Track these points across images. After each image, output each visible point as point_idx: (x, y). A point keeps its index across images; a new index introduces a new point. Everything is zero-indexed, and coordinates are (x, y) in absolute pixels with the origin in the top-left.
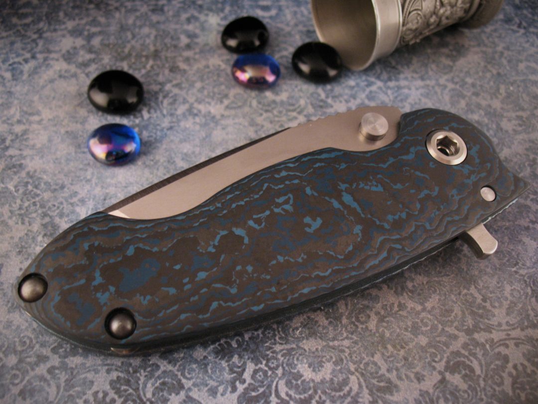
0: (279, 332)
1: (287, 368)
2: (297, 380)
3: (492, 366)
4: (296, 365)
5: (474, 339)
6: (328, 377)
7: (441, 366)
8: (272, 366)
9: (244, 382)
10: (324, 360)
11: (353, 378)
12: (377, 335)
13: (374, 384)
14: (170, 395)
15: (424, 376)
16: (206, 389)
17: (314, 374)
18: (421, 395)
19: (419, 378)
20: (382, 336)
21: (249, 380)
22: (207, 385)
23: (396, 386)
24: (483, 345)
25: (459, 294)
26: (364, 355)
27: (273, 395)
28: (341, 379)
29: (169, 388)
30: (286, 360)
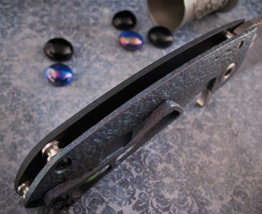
0: (151, 174)
1: (156, 192)
2: (161, 199)
3: (256, 193)
4: (160, 191)
5: (246, 180)
6: (177, 197)
7: (231, 193)
8: (149, 191)
9: (135, 199)
10: (174, 188)
11: (189, 198)
12: (199, 176)
13: (199, 201)
14: (98, 205)
15: (223, 197)
16: (116, 202)
17: (170, 195)
18: (223, 207)
19: (221, 198)
20: (202, 177)
21: (137, 198)
22: (116, 200)
23: (210, 202)
24: (251, 183)
25: (238, 157)
26: (194, 187)
27: (150, 206)
28: (183, 198)
29: (97, 202)
30: (155, 188)
